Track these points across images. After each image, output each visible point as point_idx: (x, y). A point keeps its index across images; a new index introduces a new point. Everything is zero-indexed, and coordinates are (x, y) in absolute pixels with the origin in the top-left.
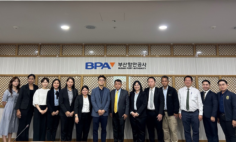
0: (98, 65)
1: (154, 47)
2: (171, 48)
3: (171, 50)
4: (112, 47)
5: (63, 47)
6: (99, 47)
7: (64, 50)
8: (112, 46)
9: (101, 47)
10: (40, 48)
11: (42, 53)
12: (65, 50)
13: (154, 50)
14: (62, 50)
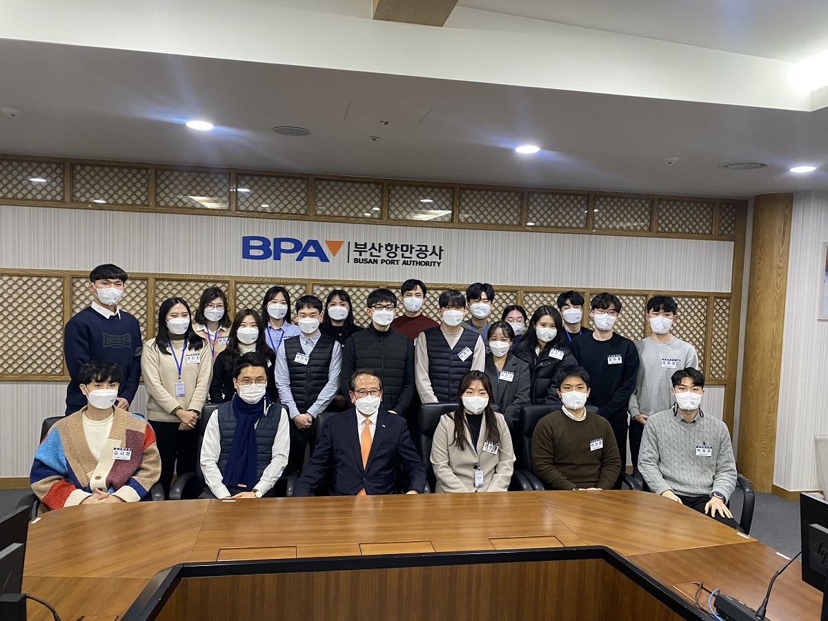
0: (284, 246)
1: (471, 196)
2: (522, 203)
3: (521, 207)
4: (332, 188)
5: (157, 177)
6: (290, 186)
7: (163, 186)
8: (333, 183)
9: (294, 186)
10: (73, 177)
11: (78, 195)
12: (167, 186)
13: (471, 204)
14: (157, 186)
